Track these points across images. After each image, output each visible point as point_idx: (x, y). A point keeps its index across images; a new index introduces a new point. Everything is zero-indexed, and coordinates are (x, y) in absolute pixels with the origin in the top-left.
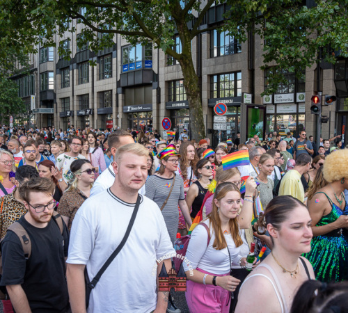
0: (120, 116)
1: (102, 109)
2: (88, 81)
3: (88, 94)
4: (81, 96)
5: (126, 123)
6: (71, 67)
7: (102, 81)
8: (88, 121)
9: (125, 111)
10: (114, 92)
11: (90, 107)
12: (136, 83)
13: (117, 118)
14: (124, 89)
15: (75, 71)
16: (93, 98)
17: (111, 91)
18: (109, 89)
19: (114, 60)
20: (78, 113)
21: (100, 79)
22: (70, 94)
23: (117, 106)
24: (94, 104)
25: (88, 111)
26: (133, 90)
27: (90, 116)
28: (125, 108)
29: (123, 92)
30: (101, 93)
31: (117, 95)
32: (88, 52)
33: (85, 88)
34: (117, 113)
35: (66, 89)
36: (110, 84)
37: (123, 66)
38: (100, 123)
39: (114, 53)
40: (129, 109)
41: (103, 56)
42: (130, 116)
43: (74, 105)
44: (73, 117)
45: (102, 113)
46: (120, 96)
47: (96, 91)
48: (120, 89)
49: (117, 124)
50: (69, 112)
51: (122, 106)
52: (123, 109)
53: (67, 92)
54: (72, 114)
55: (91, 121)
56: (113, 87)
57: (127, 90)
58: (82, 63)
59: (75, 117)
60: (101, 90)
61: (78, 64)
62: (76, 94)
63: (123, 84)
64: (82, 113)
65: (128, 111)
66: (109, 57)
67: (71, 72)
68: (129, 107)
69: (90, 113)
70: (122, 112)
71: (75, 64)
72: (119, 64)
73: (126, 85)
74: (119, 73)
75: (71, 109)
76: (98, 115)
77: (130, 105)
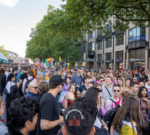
0: (127, 63)
1: (118, 60)
2: (111, 47)
3: (111, 53)
4: (107, 54)
5: (130, 67)
6: (103, 40)
7: (118, 46)
8: (111, 66)
9: (130, 61)
10: (124, 52)
11: (112, 59)
12: (136, 47)
13: (125, 65)
14: (129, 50)
15: (105, 42)
16: (113, 55)
17: (123, 51)
18: (122, 50)
19: (125, 36)
20: (105, 62)
21: (117, 45)
22: (102, 53)
23: (126, 58)
24: (114, 57)
25: (111, 61)
26: (134, 51)
27: (112, 63)
28: (130, 59)
29: (129, 52)
30: (118, 52)
31: (126, 53)
32: (111, 33)
33: (109, 50)
34: (126, 62)
35: (100, 50)
36: (122, 48)
37: (129, 39)
38: (116, 67)
39: (125, 32)
40: (132, 60)
41: (119, 34)
42: (132, 64)
43: (104, 58)
44: (103, 63)
45: (117, 62)
46: (127, 54)
47: (115, 51)
48: (127, 50)
49: (125, 67)
50: (101, 61)
51: (129, 59)
52: (129, 60)
53: (101, 52)
54: (103, 62)
55: (112, 65)
56: (124, 49)
57: (131, 51)
58: (108, 38)
59: (104, 64)
60: (118, 51)
61: (106, 39)
62: (105, 52)
63: (129, 47)
64: (108, 61)
65: (132, 61)
66: (122, 35)
67: (103, 42)
68: (132, 59)
69: (112, 62)
70: (128, 61)
71: (105, 39)
72: (127, 38)
73: (131, 48)
74: (127, 42)
75: (102, 60)
76: (116, 63)
77: (133, 58)
